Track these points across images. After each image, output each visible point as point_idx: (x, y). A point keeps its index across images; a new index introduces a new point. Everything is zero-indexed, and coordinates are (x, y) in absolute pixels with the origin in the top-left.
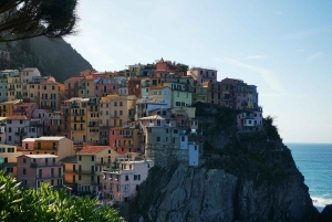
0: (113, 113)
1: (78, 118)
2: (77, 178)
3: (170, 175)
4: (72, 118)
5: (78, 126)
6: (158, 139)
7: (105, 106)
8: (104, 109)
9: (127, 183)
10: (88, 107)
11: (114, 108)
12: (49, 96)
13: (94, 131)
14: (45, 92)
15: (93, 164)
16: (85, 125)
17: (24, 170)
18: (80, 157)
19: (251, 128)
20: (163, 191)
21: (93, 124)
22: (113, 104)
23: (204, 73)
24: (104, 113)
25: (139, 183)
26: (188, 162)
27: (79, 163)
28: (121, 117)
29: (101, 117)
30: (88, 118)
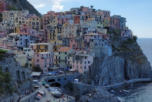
0: (69, 32)
1: (52, 34)
2: (58, 62)
4: (49, 34)
5: (52, 37)
7: (65, 28)
9: (85, 65)
10: (57, 29)
13: (60, 40)
15: (66, 56)
16: (55, 37)
17: (38, 60)
18: (60, 53)
19: (127, 37)
20: (100, 68)
21: (59, 37)
23: (105, 13)
24: (65, 32)
25: (90, 65)
26: (108, 54)
28: (73, 34)
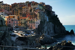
0: (26, 11)
1: (17, 12)
2: (21, 25)
3: (44, 23)
4: (15, 12)
5: (17, 14)
6: (41, 15)
7: (23, 9)
8: (23, 10)
10: (19, 9)
11: (26, 9)
12: (7, 8)
13: (21, 15)
14: (6, 7)
15: (25, 21)
16: (18, 14)
17: (10, 22)
18: (21, 19)
19: (54, 15)
20: (44, 26)
21: (20, 13)
22: (26, 8)
24: (23, 11)
25: (38, 24)
26: (47, 20)
27: (21, 21)
28: (28, 11)
29: (22, 12)
30: (19, 12)
